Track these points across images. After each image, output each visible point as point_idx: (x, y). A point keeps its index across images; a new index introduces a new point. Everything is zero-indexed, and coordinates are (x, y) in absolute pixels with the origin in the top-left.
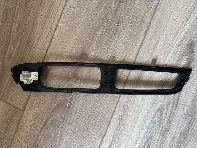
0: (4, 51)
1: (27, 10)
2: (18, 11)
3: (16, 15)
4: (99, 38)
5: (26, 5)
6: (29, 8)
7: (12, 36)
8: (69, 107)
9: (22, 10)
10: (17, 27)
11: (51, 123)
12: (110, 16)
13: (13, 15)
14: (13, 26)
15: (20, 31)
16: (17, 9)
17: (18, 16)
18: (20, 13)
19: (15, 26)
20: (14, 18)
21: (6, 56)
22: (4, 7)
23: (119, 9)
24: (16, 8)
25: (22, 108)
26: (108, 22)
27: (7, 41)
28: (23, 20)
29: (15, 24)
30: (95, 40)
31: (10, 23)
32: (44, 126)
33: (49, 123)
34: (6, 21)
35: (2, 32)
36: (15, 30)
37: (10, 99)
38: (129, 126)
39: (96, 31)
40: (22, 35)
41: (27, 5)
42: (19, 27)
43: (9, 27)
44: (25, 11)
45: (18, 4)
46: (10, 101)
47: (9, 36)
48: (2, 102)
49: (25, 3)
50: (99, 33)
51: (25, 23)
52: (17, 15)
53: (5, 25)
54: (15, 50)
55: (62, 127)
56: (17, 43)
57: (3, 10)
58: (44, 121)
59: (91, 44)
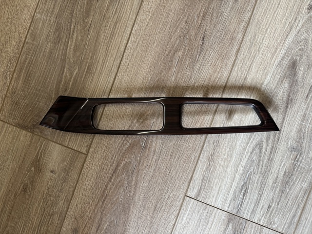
0: (57, 80)
1: (85, 27)
2: (74, 28)
3: (71, 33)
4: (180, 61)
5: (84, 21)
6: (89, 24)
7: (67, 61)
8: (146, 146)
9: (79, 27)
10: (74, 49)
11: (123, 168)
12: (193, 33)
13: (68, 34)
14: (69, 48)
15: (78, 54)
16: (72, 27)
17: (75, 35)
18: (77, 31)
19: (70, 48)
20: (69, 37)
21: (61, 87)
22: (56, 25)
23: (204, 24)
24: (71, 25)
25: (84, 151)
26: (190, 40)
27: (62, 67)
28: (81, 40)
29: (71, 45)
30: (175, 62)
31: (64, 44)
32: (115, 171)
33: (120, 167)
34: (59, 42)
35: (54, 55)
36: (71, 52)
37: (68, 141)
38: (221, 167)
39: (176, 51)
40: (80, 59)
41: (86, 21)
42: (76, 49)
43: (63, 49)
44: (83, 29)
45: (73, 20)
46: (69, 143)
47: (64, 60)
48: (57, 145)
49: (83, 19)
50: (180, 54)
51: (84, 43)
52: (73, 34)
53: (58, 47)
54: (72, 79)
55: (138, 172)
56: (75, 70)
57: (55, 28)
58: (114, 166)
59: (170, 68)
